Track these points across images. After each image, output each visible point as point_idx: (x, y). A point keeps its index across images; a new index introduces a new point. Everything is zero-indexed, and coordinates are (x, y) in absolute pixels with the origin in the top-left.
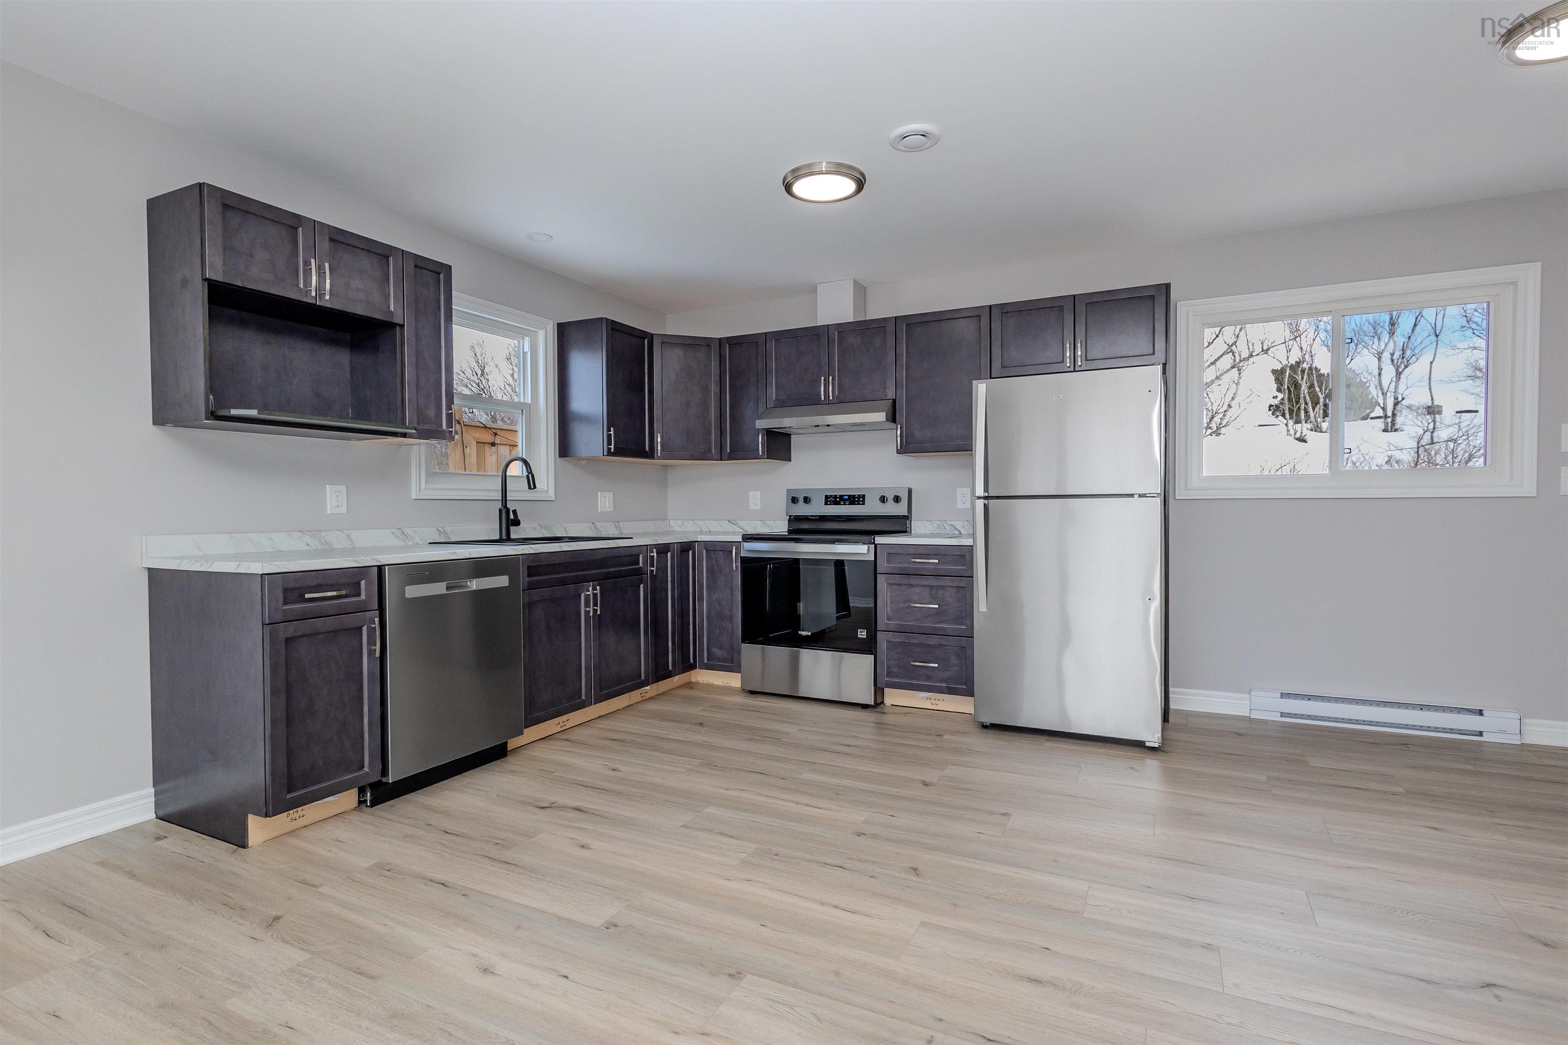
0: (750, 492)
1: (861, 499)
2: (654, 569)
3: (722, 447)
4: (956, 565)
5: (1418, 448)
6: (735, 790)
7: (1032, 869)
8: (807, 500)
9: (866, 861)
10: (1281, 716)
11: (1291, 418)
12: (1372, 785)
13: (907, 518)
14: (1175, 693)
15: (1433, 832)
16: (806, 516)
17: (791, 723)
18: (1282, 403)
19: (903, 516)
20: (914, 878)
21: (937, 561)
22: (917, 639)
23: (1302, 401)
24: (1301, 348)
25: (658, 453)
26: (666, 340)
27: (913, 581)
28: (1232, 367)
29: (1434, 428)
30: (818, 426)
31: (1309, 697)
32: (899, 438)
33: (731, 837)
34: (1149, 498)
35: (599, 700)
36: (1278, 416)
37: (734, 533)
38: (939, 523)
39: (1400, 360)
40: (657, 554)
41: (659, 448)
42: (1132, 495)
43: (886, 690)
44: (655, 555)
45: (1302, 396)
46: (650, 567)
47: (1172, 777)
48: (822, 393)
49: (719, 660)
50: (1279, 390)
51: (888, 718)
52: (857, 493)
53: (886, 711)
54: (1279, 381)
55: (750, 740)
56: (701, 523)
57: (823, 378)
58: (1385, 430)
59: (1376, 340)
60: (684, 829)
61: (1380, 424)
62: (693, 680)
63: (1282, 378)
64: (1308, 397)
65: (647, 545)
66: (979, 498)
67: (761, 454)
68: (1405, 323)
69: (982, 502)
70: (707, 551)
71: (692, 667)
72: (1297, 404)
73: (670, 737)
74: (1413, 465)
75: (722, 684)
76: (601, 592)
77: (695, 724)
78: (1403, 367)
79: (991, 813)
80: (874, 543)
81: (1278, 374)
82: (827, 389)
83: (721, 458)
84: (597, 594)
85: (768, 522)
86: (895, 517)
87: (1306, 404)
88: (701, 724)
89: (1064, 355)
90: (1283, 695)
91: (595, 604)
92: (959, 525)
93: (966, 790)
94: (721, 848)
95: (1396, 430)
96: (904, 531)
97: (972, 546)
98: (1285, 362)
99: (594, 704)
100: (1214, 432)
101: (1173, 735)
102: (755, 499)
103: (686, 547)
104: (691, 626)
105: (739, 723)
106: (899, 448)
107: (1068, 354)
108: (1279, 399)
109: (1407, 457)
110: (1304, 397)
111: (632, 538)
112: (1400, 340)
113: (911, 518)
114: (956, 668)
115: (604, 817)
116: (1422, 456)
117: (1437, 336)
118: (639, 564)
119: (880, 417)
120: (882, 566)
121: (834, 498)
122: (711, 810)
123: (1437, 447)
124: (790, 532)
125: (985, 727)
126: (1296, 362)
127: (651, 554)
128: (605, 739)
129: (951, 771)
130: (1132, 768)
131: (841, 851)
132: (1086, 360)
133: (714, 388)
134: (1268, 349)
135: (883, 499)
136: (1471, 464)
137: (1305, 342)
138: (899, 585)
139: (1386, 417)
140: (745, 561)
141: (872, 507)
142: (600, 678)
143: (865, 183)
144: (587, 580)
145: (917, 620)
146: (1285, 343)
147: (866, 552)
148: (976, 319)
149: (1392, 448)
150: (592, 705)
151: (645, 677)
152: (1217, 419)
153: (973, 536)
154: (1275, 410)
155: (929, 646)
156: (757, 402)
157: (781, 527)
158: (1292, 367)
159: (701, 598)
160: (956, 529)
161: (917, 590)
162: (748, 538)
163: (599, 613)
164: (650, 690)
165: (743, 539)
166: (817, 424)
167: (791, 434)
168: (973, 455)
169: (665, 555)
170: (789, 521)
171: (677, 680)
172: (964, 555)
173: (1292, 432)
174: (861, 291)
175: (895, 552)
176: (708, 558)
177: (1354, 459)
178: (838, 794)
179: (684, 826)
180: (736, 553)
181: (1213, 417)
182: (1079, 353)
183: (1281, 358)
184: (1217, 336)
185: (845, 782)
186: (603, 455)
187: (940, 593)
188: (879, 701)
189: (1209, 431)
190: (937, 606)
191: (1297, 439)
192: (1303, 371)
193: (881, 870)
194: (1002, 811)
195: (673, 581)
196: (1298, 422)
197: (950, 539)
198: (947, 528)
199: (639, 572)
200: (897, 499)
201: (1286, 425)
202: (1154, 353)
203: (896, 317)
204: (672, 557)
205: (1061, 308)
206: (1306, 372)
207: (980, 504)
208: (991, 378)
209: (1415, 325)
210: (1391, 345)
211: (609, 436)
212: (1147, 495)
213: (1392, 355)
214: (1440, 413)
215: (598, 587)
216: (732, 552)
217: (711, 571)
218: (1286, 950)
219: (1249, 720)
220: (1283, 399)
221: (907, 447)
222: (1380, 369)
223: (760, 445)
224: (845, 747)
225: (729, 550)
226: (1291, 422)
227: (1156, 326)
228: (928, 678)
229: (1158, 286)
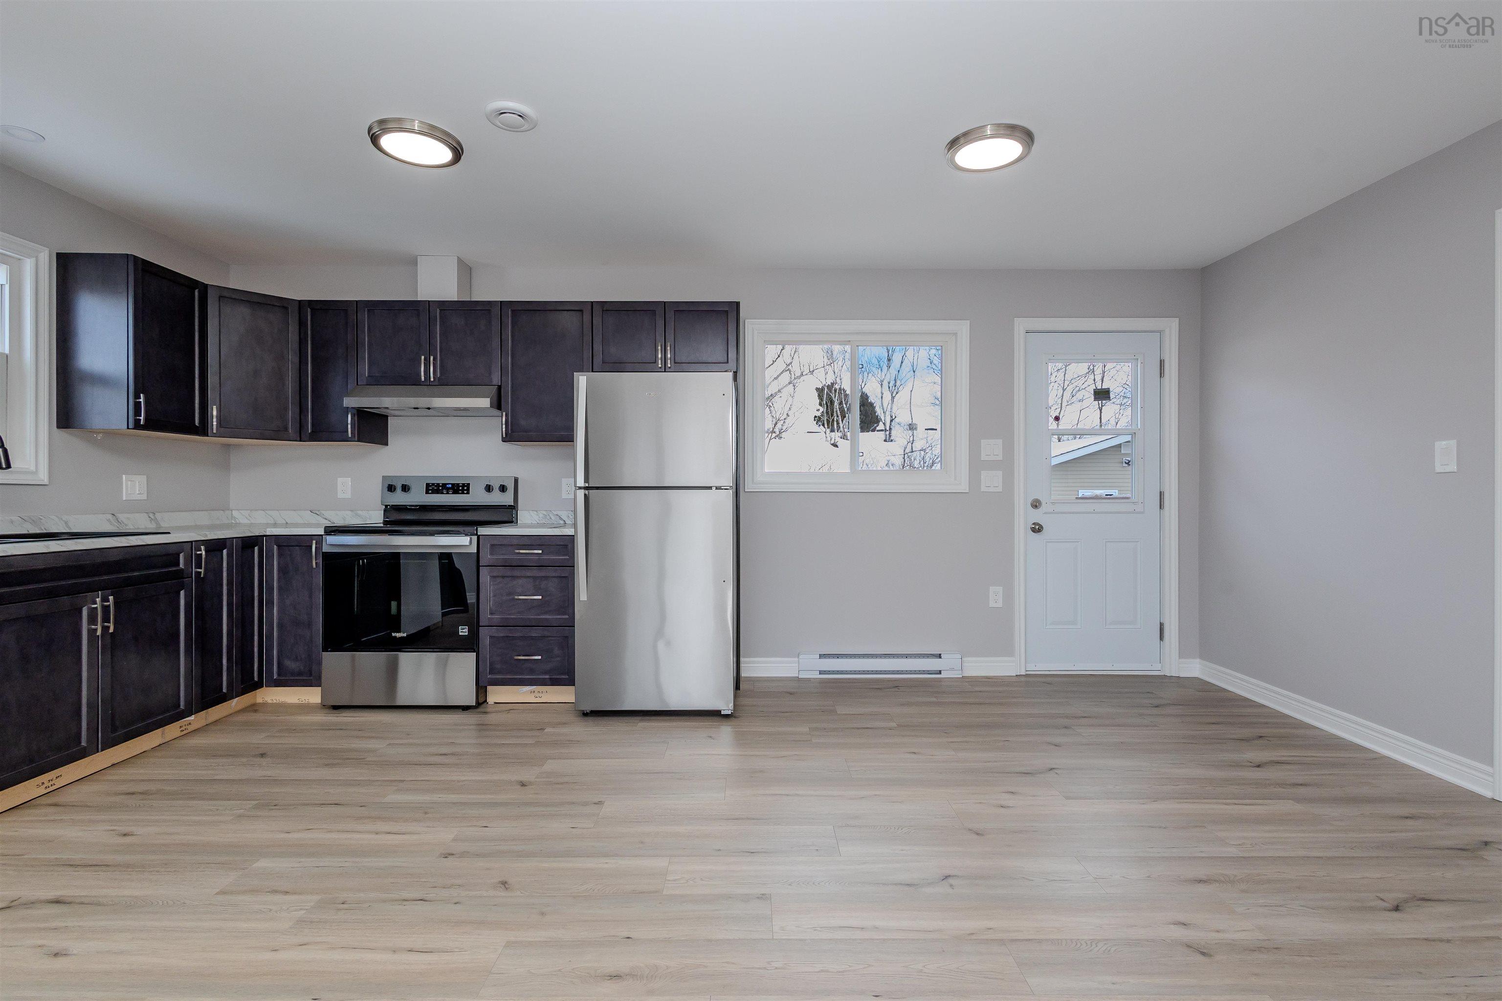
0: (339, 479)
1: (465, 488)
2: (202, 571)
3: (301, 426)
4: (559, 555)
5: (904, 455)
6: (299, 831)
7: (621, 856)
8: (405, 488)
9: (452, 886)
10: (820, 674)
11: (828, 428)
12: (878, 724)
13: (513, 508)
14: (746, 663)
15: (913, 756)
16: (405, 505)
17: (377, 738)
18: (822, 415)
19: (509, 506)
20: (503, 894)
21: (540, 552)
22: (518, 633)
23: (835, 414)
24: (834, 372)
25: (213, 429)
26: (225, 294)
27: (517, 572)
28: (790, 383)
29: (913, 440)
30: (417, 408)
31: (838, 656)
32: (504, 426)
33: (287, 893)
34: (724, 490)
35: (109, 744)
36: (820, 425)
37: (317, 525)
38: (544, 513)
39: (893, 388)
40: (206, 552)
41: (215, 423)
42: (710, 488)
43: (489, 688)
44: (204, 553)
45: (835, 410)
46: (196, 568)
47: (741, 740)
48: (422, 374)
49: (293, 674)
50: (820, 405)
51: (492, 718)
52: (461, 482)
53: (488, 710)
54: (820, 397)
55: (326, 765)
56: (274, 514)
57: (423, 357)
58: (885, 441)
59: (880, 370)
60: (220, 898)
61: (882, 435)
62: (259, 700)
63: (822, 394)
64: (838, 411)
65: (191, 542)
66: (580, 488)
67: (350, 436)
68: (897, 359)
69: (583, 491)
70: (279, 546)
71: (258, 685)
72: (832, 416)
73: (216, 778)
74: (901, 468)
75: (297, 702)
76: (115, 603)
77: (255, 756)
78: (895, 393)
79: (585, 804)
80: (477, 534)
81: (820, 391)
82: (428, 369)
83: (300, 439)
84: (109, 606)
85: (360, 512)
86: (500, 507)
87: (838, 416)
88: (262, 755)
89: (656, 356)
90: (821, 656)
91: (106, 619)
92: (564, 515)
93: (562, 783)
94: (271, 910)
95: (892, 441)
96: (511, 521)
97: (573, 536)
98: (824, 383)
99: (102, 751)
100: (777, 436)
101: (743, 701)
102: (344, 487)
103: (249, 543)
104: (256, 638)
105: (316, 746)
106: (504, 436)
107: (660, 356)
108: (821, 411)
109: (898, 461)
110: (836, 411)
111: (169, 533)
112: (893, 371)
113: (518, 508)
114: (558, 659)
115: (99, 904)
116: (906, 461)
117: (914, 372)
118: (179, 565)
119: (485, 402)
120: (486, 557)
121: (436, 486)
122: (264, 864)
123: (914, 454)
124: (385, 523)
125: (585, 714)
126: (831, 383)
127: (198, 553)
128: (117, 794)
129: (550, 766)
130: (711, 737)
131: (423, 880)
132: (675, 363)
133: (292, 358)
134: (813, 371)
135: (489, 489)
136: (933, 468)
137: (837, 366)
138: (503, 577)
139: (886, 430)
140: (327, 556)
141: (477, 497)
142: (113, 715)
143: (462, 154)
144: (93, 589)
145: (519, 613)
146: (824, 367)
147: (468, 544)
148: (578, 314)
149: (890, 454)
150: (98, 752)
151: (185, 705)
152: (779, 425)
153: (575, 526)
154: (818, 421)
155: (532, 638)
156: (346, 377)
157: (376, 518)
158: (828, 386)
159: (270, 602)
160: (561, 519)
161: (520, 581)
162: (331, 531)
163: (111, 630)
164: (194, 720)
165: (325, 532)
166: (416, 406)
167: (387, 416)
168: (574, 446)
169: (218, 553)
170: (385, 511)
171: (235, 704)
172: (566, 544)
173: (829, 439)
174: (466, 270)
175: (499, 543)
176: (280, 555)
177: (867, 461)
178: (426, 813)
179: (222, 892)
180: (316, 548)
181: (776, 424)
182: (669, 356)
183: (823, 379)
184: (779, 356)
185: (435, 797)
186: (128, 428)
187: (543, 584)
188: (481, 700)
189: (774, 435)
190: (540, 597)
191: (832, 444)
192: (835, 391)
193: (467, 893)
194: (596, 800)
195: (230, 583)
196: (832, 431)
197: (554, 529)
198: (553, 518)
199: (179, 575)
200: (503, 489)
201: (825, 432)
202: (728, 362)
203: (501, 302)
204: (230, 555)
205: (654, 312)
206: (837, 391)
207: (581, 494)
208: (592, 371)
209: (902, 362)
210: (888, 375)
211: (137, 405)
212: (722, 488)
213: (889, 383)
214: (916, 429)
215: (111, 598)
216: (311, 547)
217: (283, 570)
218: (819, 884)
219: (798, 679)
220: (823, 412)
221: (511, 436)
222: (882, 394)
223: (349, 426)
224: (441, 757)
225: (308, 545)
226: (828, 431)
227: (729, 339)
228: (532, 671)
229: (730, 303)
